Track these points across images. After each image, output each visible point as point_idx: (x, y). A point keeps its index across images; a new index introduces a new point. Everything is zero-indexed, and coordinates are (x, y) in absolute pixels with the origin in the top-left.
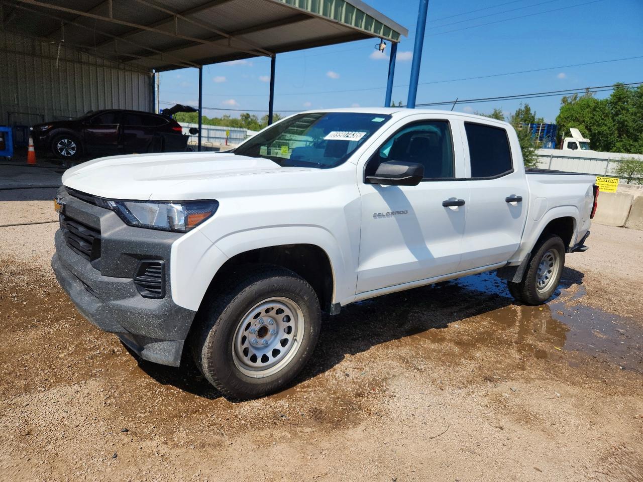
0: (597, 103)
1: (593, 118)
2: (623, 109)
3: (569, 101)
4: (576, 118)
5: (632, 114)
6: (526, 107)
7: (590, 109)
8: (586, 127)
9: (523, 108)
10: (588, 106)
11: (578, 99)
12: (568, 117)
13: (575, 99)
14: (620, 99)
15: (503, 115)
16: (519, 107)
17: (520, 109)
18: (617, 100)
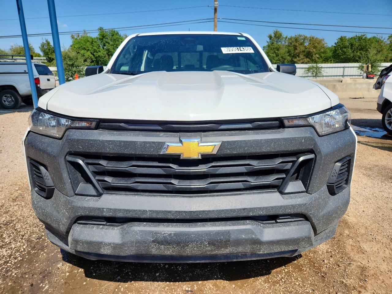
0: (92, 39)
1: (92, 48)
2: (107, 42)
3: (76, 37)
4: (84, 48)
5: (112, 45)
6: (47, 41)
7: (90, 42)
8: (91, 53)
9: (45, 42)
10: (88, 41)
11: (80, 37)
12: (80, 47)
13: (78, 36)
14: (103, 37)
15: (32, 46)
16: (42, 41)
17: (43, 43)
18: (102, 38)
